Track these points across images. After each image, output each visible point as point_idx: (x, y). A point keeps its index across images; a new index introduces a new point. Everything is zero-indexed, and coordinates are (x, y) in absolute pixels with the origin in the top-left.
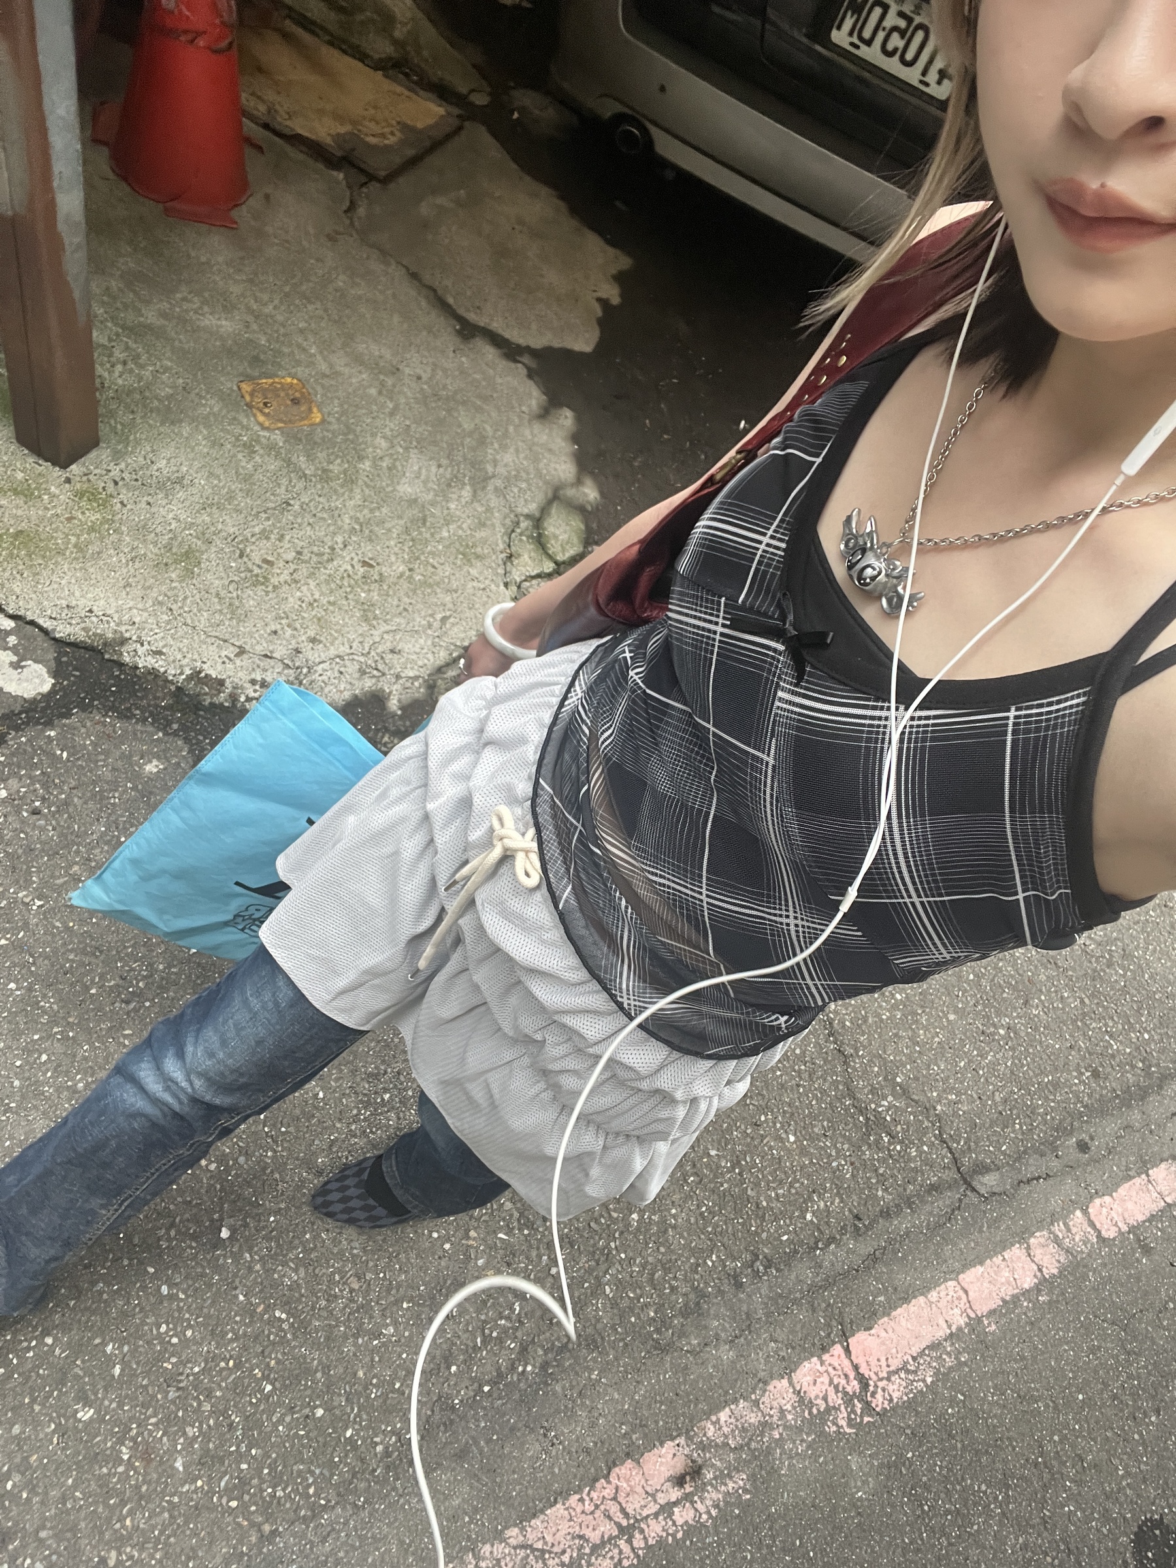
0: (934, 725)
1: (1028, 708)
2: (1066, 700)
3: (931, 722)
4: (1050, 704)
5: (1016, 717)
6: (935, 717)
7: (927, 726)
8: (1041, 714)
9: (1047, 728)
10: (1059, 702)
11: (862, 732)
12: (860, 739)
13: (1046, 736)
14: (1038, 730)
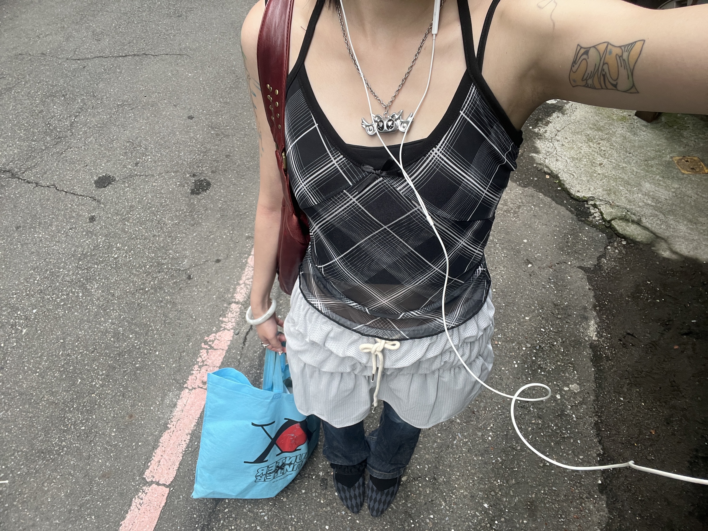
0: (447, 142)
1: (464, 107)
2: (470, 93)
3: (446, 142)
4: (468, 99)
5: (464, 113)
6: (445, 139)
7: (446, 144)
8: (469, 104)
9: (474, 105)
10: (469, 96)
11: (433, 167)
12: (435, 170)
13: (476, 108)
14: (472, 109)
